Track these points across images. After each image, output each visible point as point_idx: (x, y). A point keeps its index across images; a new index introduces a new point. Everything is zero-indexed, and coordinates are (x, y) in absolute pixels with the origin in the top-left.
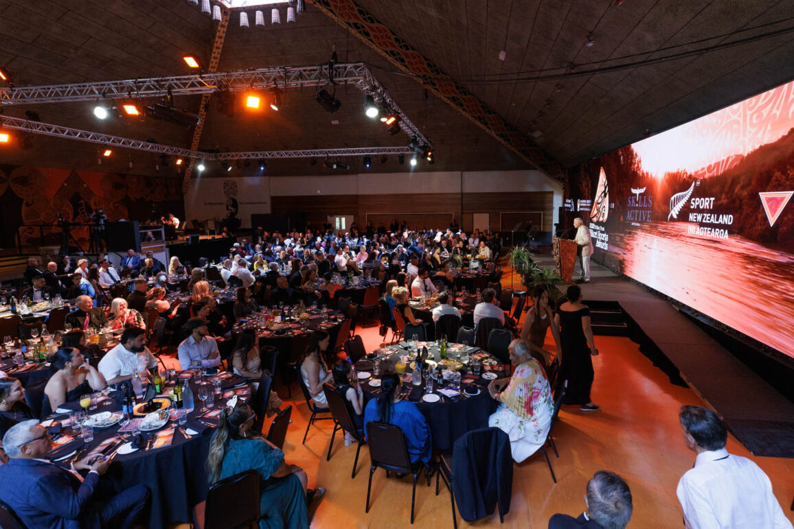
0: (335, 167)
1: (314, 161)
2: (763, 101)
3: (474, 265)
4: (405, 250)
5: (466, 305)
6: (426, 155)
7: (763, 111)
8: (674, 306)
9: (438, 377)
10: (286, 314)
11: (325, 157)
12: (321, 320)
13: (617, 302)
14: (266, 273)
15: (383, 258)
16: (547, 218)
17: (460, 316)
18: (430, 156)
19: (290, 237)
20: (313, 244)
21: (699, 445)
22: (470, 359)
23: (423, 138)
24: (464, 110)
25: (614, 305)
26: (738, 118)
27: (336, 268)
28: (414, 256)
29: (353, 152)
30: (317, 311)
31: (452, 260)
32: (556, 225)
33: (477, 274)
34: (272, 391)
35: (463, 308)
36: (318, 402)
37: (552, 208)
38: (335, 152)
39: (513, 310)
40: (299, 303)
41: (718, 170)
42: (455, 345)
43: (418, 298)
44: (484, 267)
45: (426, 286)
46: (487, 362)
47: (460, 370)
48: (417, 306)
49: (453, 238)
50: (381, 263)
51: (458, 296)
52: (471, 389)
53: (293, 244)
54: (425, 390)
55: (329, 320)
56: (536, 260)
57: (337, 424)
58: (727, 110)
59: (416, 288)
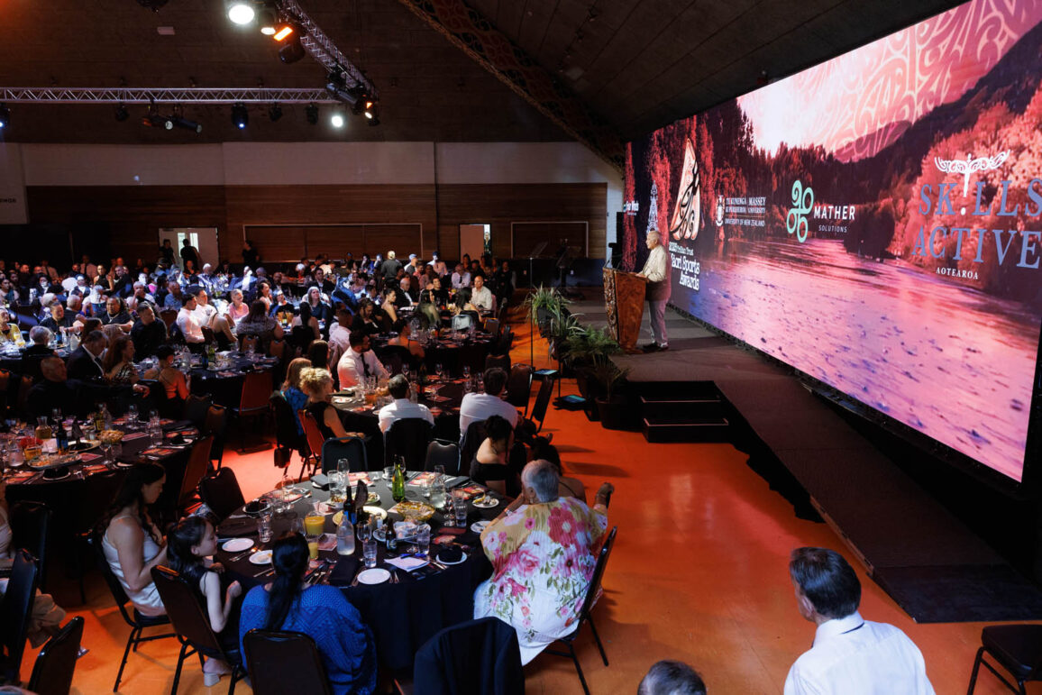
0: (169, 125)
1: (122, 112)
2: (940, 27)
3: (464, 323)
4: (325, 296)
5: (444, 399)
6: (360, 109)
7: (940, 46)
8: (805, 386)
9: (388, 537)
10: (69, 434)
11: (147, 105)
12: (148, 441)
13: (711, 383)
14: (21, 350)
15: (281, 314)
16: (597, 232)
17: (432, 421)
18: (370, 110)
19: (74, 275)
20: (128, 288)
21: (818, 612)
22: (448, 499)
23: (354, 71)
24: (435, 19)
25: (707, 388)
26: (903, 57)
27: (180, 337)
28: (344, 309)
29: (210, 96)
30: (138, 424)
31: (419, 314)
32: (611, 245)
33: (466, 341)
34: (38, 593)
35: (438, 404)
36: (143, 606)
37: (604, 215)
38: (168, 95)
39: (531, 405)
40: (98, 410)
41: (872, 148)
42: (422, 475)
43: (350, 389)
44: (479, 326)
45: (366, 366)
46: (480, 502)
47: (430, 521)
48: (349, 405)
49: (422, 273)
50: (276, 325)
51: (429, 384)
52: (449, 553)
53: (83, 289)
54: (363, 563)
55: (166, 441)
56: (576, 312)
57: (185, 644)
58: (886, 41)
59: (345, 371)
